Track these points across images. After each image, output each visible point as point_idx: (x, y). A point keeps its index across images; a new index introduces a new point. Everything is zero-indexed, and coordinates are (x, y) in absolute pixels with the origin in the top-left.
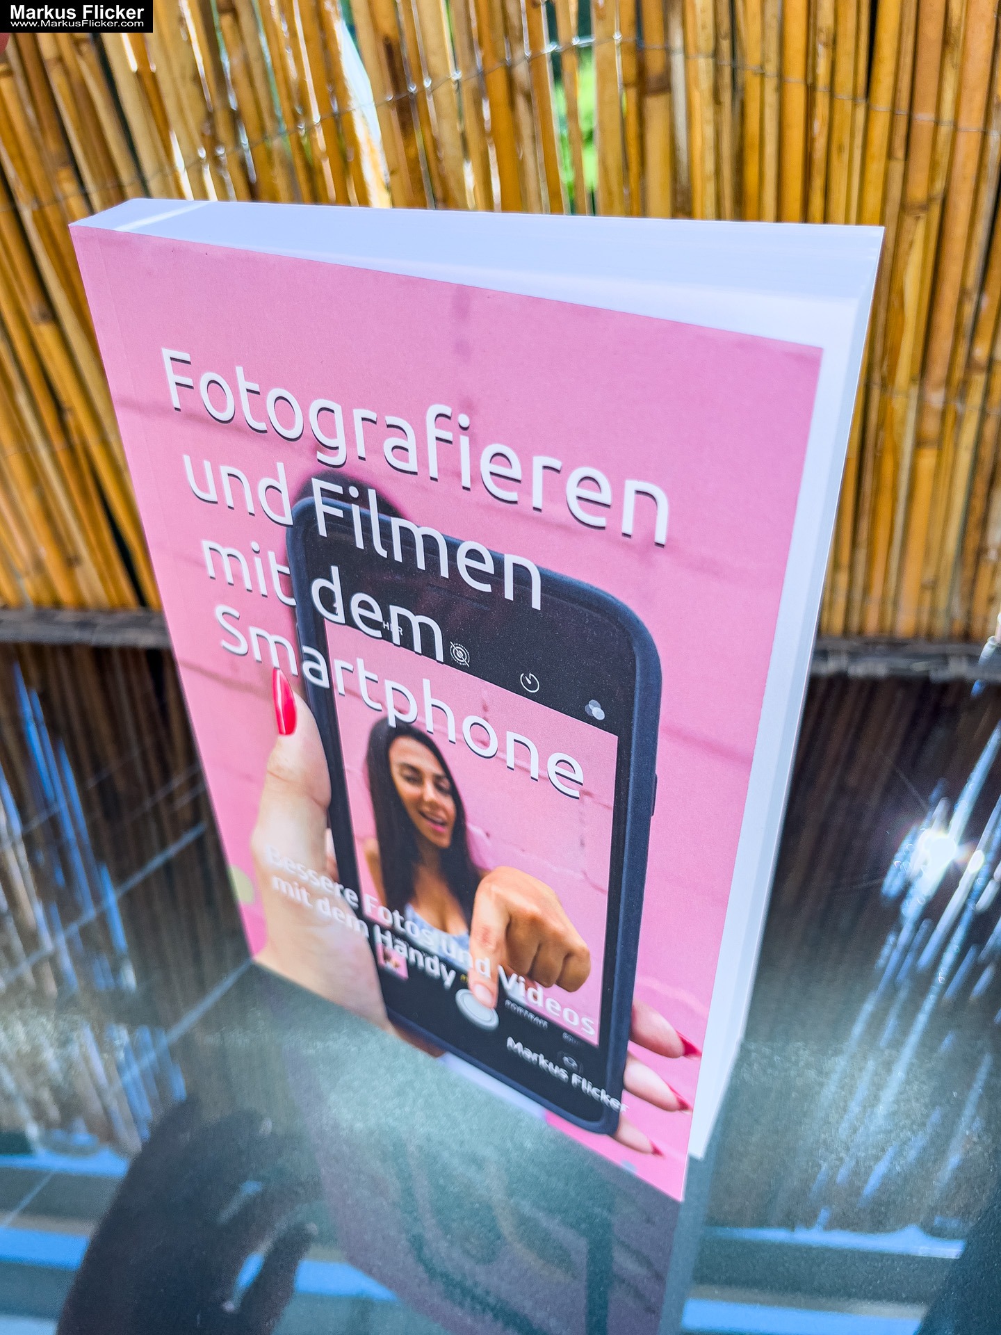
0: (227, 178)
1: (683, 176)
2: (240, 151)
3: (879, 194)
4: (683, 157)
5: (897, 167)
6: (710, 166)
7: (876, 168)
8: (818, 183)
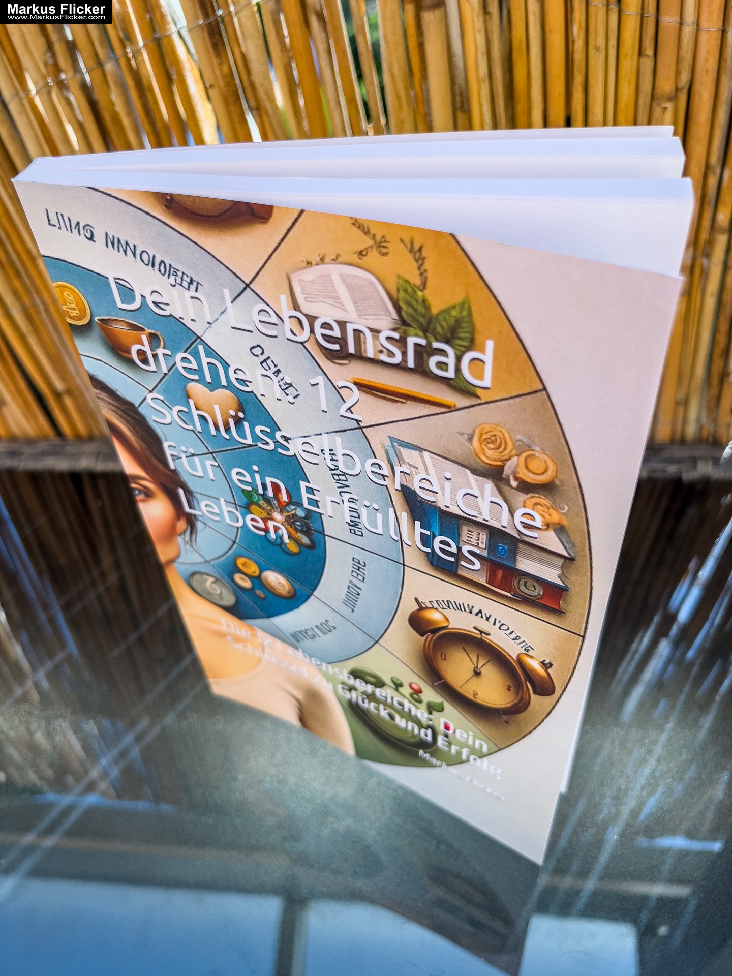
0: (72, 98)
1: (460, 80)
2: (78, 76)
3: (633, 87)
4: (459, 63)
5: (647, 64)
6: (483, 70)
7: (628, 65)
8: (578, 80)
